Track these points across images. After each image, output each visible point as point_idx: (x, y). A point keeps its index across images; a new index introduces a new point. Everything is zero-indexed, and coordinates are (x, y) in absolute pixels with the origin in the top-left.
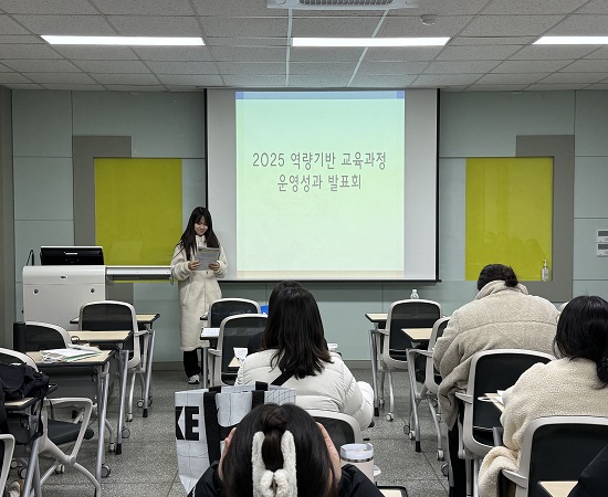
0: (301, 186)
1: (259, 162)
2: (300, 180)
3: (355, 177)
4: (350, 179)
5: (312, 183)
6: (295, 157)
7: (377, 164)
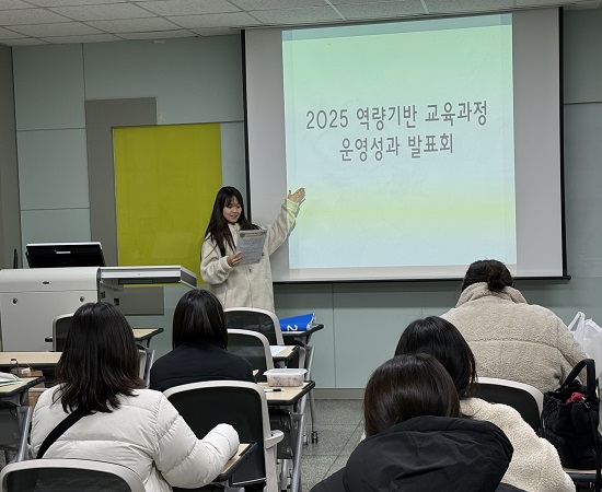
0: (371, 153)
1: (314, 123)
2: (370, 144)
3: (444, 137)
4: (437, 140)
5: (386, 148)
6: (363, 114)
7: (474, 117)
